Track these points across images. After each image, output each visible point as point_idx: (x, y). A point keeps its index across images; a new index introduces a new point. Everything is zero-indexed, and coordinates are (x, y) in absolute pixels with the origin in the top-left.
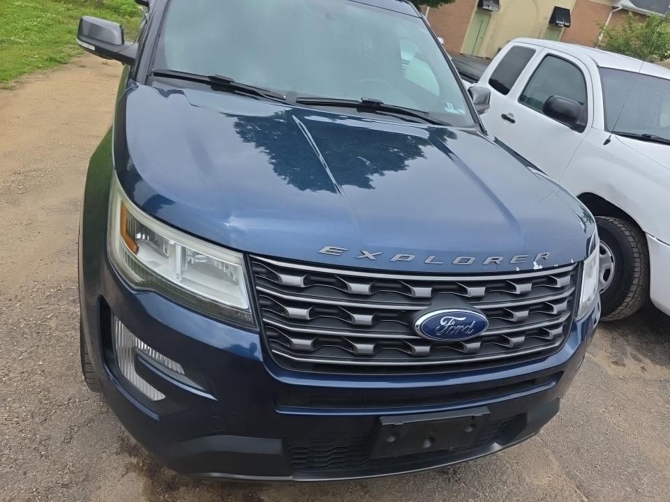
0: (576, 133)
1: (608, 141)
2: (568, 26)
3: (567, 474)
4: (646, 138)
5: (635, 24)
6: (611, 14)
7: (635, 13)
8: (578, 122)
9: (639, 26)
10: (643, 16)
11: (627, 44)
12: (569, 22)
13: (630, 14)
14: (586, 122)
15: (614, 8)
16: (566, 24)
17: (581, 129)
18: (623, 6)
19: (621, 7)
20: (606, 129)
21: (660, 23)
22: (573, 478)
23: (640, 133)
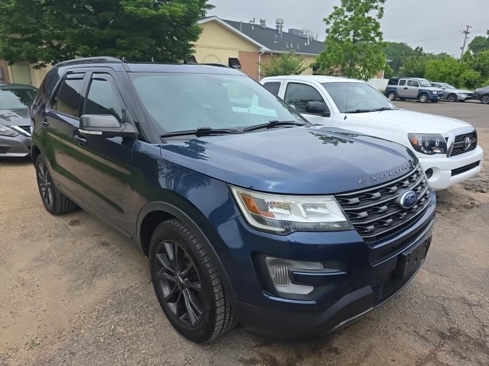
0: (326, 118)
1: (345, 118)
2: (240, 68)
3: (432, 273)
4: (358, 112)
5: (276, 60)
6: (260, 57)
7: (274, 54)
8: (326, 113)
9: (279, 60)
10: (279, 55)
11: (276, 71)
12: (240, 65)
13: (272, 54)
14: (329, 111)
15: (260, 53)
16: (239, 67)
17: (328, 115)
18: (265, 51)
19: (264, 52)
20: (341, 112)
21: (289, 56)
22: (435, 273)
23: (355, 110)
